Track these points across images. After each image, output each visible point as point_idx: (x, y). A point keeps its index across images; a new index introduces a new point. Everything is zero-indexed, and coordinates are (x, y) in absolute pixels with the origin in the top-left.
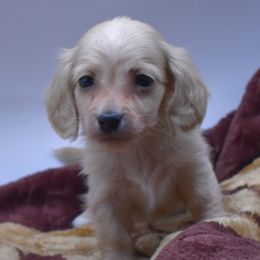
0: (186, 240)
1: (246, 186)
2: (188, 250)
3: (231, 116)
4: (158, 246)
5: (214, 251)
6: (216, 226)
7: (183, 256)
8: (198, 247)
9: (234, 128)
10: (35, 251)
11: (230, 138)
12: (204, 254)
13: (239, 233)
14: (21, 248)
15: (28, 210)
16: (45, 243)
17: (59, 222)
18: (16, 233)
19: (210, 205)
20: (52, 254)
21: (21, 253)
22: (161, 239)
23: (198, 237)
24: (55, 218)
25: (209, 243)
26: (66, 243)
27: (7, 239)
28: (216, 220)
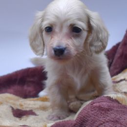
0: (95, 105)
1: (124, 80)
2: (95, 110)
3: (118, 45)
4: (80, 107)
5: (109, 111)
6: (110, 98)
7: (92, 112)
8: (100, 108)
9: (120, 50)
10: (20, 108)
11: (117, 55)
12: (103, 112)
13: (120, 102)
14: (13, 106)
15: (17, 87)
16: (25, 104)
17: (32, 94)
18: (11, 99)
19: (107, 88)
20: (28, 109)
21: (13, 109)
22: (82, 104)
23: (100, 104)
24: (30, 92)
25: (106, 107)
26: (35, 105)
28: (109, 95)
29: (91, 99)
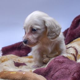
0: (56, 60)
1: (71, 47)
2: (56, 62)
3: (68, 29)
4: (49, 61)
5: (63, 63)
6: (63, 57)
7: (55, 64)
8: (59, 62)
9: (69, 32)
10: (18, 62)
11: (68, 34)
12: (60, 64)
14: (15, 61)
15: (16, 51)
16: (21, 60)
17: (24, 54)
18: (13, 57)
19: (63, 51)
20: (22, 63)
21: (14, 62)
22: (50, 59)
23: (59, 59)
24: (23, 54)
25: (62, 61)
26: (26, 60)
27: (11, 58)
28: (63, 55)
29: (54, 57)
